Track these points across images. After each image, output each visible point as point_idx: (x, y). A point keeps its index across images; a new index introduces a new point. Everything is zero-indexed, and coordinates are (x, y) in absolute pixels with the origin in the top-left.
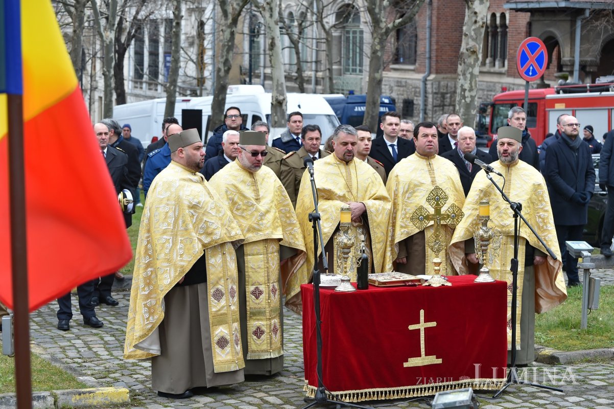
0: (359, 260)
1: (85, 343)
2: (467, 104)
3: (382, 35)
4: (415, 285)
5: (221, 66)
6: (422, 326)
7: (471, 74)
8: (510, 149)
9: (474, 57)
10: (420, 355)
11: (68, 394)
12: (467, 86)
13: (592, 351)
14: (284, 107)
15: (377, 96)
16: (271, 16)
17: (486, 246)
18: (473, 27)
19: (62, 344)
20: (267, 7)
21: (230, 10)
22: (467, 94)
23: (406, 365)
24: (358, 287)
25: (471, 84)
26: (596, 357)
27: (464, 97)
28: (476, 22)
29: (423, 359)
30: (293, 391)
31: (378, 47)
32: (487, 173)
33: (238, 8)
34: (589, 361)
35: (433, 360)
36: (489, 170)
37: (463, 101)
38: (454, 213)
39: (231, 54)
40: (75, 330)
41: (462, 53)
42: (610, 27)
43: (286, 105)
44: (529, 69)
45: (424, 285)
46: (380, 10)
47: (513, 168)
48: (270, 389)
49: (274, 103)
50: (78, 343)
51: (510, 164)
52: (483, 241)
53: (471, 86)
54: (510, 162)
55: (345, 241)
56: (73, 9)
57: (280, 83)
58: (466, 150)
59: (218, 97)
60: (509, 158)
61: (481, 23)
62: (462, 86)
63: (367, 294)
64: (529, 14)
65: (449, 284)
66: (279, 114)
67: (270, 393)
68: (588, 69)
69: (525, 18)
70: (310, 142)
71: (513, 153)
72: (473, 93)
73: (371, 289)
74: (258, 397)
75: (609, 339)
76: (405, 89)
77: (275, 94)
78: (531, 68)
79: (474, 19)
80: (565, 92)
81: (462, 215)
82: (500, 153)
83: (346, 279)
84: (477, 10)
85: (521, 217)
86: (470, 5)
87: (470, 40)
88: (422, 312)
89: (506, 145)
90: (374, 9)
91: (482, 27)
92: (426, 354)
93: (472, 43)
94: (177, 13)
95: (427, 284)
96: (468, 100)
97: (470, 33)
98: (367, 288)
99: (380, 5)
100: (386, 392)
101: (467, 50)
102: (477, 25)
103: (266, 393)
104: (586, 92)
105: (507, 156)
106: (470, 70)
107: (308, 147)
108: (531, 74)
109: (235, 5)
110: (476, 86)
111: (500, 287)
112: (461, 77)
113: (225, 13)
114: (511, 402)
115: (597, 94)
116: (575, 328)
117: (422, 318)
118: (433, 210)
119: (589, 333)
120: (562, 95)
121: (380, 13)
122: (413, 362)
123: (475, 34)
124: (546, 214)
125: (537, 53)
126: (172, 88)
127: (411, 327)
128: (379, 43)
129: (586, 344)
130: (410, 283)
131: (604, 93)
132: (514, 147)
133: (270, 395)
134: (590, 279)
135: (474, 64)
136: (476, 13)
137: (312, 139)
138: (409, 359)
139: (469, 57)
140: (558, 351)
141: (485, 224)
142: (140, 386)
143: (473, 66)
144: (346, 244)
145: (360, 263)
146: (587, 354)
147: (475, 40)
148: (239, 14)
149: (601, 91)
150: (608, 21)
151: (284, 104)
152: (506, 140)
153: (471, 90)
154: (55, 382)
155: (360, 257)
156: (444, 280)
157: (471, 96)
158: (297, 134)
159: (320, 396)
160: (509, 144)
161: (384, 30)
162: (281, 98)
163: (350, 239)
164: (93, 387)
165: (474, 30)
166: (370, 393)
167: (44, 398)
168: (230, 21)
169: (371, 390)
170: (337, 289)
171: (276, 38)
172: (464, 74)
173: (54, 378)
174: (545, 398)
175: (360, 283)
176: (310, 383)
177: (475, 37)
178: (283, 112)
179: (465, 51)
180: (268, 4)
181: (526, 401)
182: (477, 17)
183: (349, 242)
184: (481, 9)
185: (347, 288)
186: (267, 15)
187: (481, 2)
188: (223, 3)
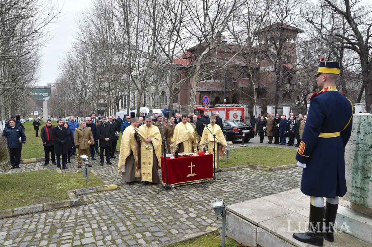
1: (107, 169)
3: (173, 96)
4: (190, 156)
5: (139, 103)
6: (192, 166)
7: (193, 104)
9: (193, 100)
11: (100, 187)
12: (192, 106)
13: (230, 168)
15: (172, 109)
19: (101, 170)
22: (192, 108)
23: (187, 176)
24: (175, 157)
26: (231, 170)
29: (192, 175)
31: (172, 99)
33: (142, 91)
34: (229, 171)
35: (194, 175)
36: (207, 126)
39: (140, 101)
40: (105, 165)
41: (191, 99)
42: (217, 95)
45: (192, 156)
49: (150, 111)
50: (105, 169)
51: (213, 125)
56: (107, 92)
57: (151, 106)
58: (195, 121)
59: (138, 110)
65: (199, 156)
68: (212, 103)
69: (199, 93)
73: (179, 158)
75: (233, 165)
76: (176, 108)
77: (150, 109)
78: (206, 102)
80: (209, 108)
83: (173, 156)
86: (192, 89)
88: (192, 163)
89: (212, 120)
90: (171, 90)
91: (195, 93)
92: (193, 173)
93: (193, 97)
100: (183, 183)
104: (214, 107)
107: (159, 121)
110: (194, 106)
111: (210, 156)
113: (139, 92)
114: (215, 185)
116: (224, 162)
117: (192, 164)
118: (194, 137)
119: (228, 163)
122: (189, 175)
126: (128, 108)
127: (189, 167)
129: (228, 166)
130: (188, 156)
132: (214, 121)
136: (193, 91)
137: (160, 119)
141: (207, 140)
142: (120, 183)
143: (193, 102)
148: (142, 93)
149: (217, 107)
154: (97, 183)
156: (197, 155)
158: (156, 118)
159: (167, 186)
164: (107, 184)
165: (193, 95)
167: (94, 189)
169: (180, 183)
170: (170, 158)
171: (150, 97)
172: (191, 104)
173: (98, 182)
176: (164, 182)
178: (152, 113)
180: (148, 90)
181: (219, 185)
184: (195, 90)
185: (173, 158)
186: (148, 92)
187: (195, 88)
188: (139, 90)
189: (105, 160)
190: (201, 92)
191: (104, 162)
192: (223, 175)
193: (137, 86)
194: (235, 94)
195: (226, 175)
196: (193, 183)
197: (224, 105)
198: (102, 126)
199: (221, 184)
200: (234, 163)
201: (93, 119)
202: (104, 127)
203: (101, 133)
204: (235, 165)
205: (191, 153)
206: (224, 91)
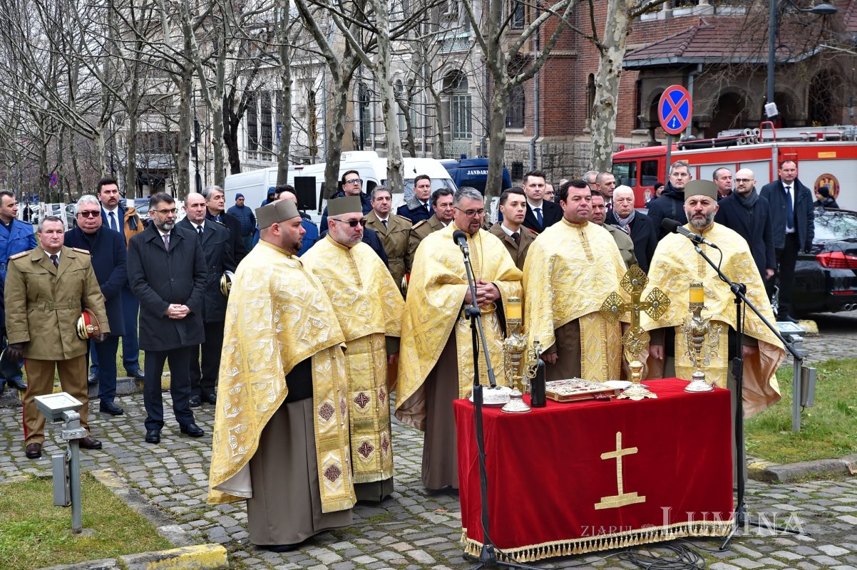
0: (534, 369)
1: (180, 462)
2: (602, 162)
3: (504, 91)
4: (608, 399)
5: (334, 131)
6: (618, 453)
7: (606, 128)
8: (705, 209)
9: (609, 110)
10: (616, 493)
11: (142, 561)
12: (601, 142)
13: (817, 463)
14: (401, 172)
15: (500, 157)
16: (384, 76)
17: (700, 342)
18: (608, 77)
19: (150, 465)
20: (380, 67)
21: (340, 72)
22: (602, 150)
23: (598, 506)
24: (532, 405)
25: (606, 139)
26: (824, 471)
27: (599, 155)
28: (611, 71)
29: (621, 498)
30: (446, 540)
31: (500, 105)
32: (696, 244)
33: (349, 71)
34: (817, 478)
35: (634, 498)
36: (698, 241)
37: (598, 158)
38: (656, 300)
39: (343, 119)
40: (168, 442)
41: (596, 107)
42: (728, 80)
43: (403, 170)
44: (672, 121)
45: (619, 398)
46: (502, 65)
47: (707, 234)
48: (415, 536)
49: (390, 168)
50: (170, 461)
51: (703, 230)
52: (695, 336)
53: (607, 142)
54: (704, 226)
55: (515, 343)
56: (179, 78)
57: (395, 146)
58: (623, 213)
59: (332, 163)
60: (703, 221)
61: (616, 73)
62: (596, 142)
63: (546, 414)
64: (638, 72)
65: (654, 396)
66: (395, 179)
67: (416, 543)
68: (700, 125)
69: (634, 76)
70: (443, 209)
71: (708, 215)
72: (609, 150)
73: (550, 407)
74: (400, 550)
75: (834, 445)
76: (514, 152)
77: (391, 158)
78: (674, 119)
79: (609, 68)
80: (688, 148)
81: (667, 303)
82: (689, 214)
83: (516, 395)
84: (611, 58)
85: (746, 301)
86: (605, 53)
87: (604, 91)
88: (619, 435)
89: (699, 203)
90: (496, 63)
91: (618, 76)
92: (625, 492)
93: (606, 95)
94: (286, 78)
95: (624, 397)
96: (603, 157)
97: (605, 84)
98: (544, 405)
99: (502, 59)
100: (572, 544)
101: (601, 103)
102: (613, 75)
103: (410, 542)
104: (711, 147)
105: (701, 218)
106: (605, 124)
107: (441, 215)
108: (674, 126)
109: (345, 68)
110: (611, 142)
112: (595, 132)
113: (336, 76)
114: (746, 556)
115: (723, 148)
116: (784, 430)
117: (619, 443)
118: (630, 297)
119: (805, 437)
120: (684, 151)
121: (501, 68)
122: (607, 503)
123: (610, 84)
124: (758, 290)
125: (681, 103)
126: (284, 155)
127: (605, 456)
128: (501, 101)
129: (807, 453)
130: (601, 396)
131: (731, 148)
132: (709, 207)
133: (416, 548)
134: (803, 370)
135: (610, 119)
136: (611, 61)
137: (445, 205)
138: (602, 499)
139: (604, 110)
140: (773, 464)
141: (697, 314)
142: (244, 534)
143: (608, 120)
144: (516, 348)
145: (535, 372)
146: (813, 469)
147: (610, 91)
148: (350, 77)
149: (728, 145)
150: (726, 74)
151: (400, 169)
152: (698, 197)
153: (606, 146)
154: (127, 540)
155: (534, 364)
156: (646, 391)
157: (607, 153)
158: (425, 201)
159: (487, 556)
160: (703, 202)
161: (506, 86)
162: (398, 162)
163: (521, 341)
164: (178, 545)
165: (609, 80)
166: (551, 547)
168: (341, 84)
169: (553, 543)
170: (506, 409)
171: (390, 99)
172: (598, 129)
173: (129, 531)
174: (792, 549)
175: (535, 398)
176: (470, 535)
177: (609, 88)
178: (400, 177)
179: (599, 104)
180: (380, 63)
181: (766, 555)
182: (612, 65)
183: (520, 345)
184: (616, 56)
185: (518, 406)
186: (380, 75)
187: (617, 48)
188: (334, 66)
189: (169, 417)
190: (643, 69)
191: (161, 424)
192: (786, 502)
193: (323, 45)
194: (823, 75)
195: (802, 501)
196: (626, 544)
197: (767, 134)
198: (155, 242)
199: (781, 554)
200: (843, 439)
201: (111, 207)
202: (160, 247)
203: (146, 279)
204: (847, 447)
205: (616, 384)
206: (765, 59)
